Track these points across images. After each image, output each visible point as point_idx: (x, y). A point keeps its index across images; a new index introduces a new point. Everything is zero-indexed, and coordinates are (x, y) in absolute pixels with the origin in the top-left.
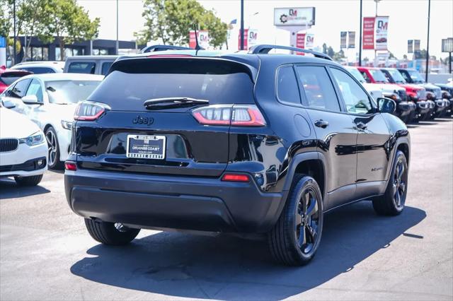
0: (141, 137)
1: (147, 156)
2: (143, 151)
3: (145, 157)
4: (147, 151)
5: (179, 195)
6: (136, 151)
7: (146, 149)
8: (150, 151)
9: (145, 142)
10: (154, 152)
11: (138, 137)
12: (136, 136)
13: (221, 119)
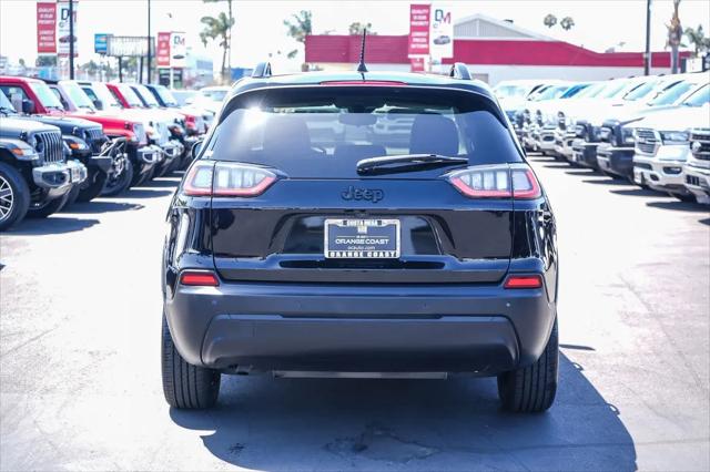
0: (352, 223)
1: (365, 254)
2: (357, 245)
3: (361, 256)
4: (365, 245)
5: (439, 316)
6: (343, 247)
7: (362, 242)
8: (370, 245)
9: (359, 230)
10: (379, 247)
11: (345, 223)
12: (341, 221)
13: (495, 188)
